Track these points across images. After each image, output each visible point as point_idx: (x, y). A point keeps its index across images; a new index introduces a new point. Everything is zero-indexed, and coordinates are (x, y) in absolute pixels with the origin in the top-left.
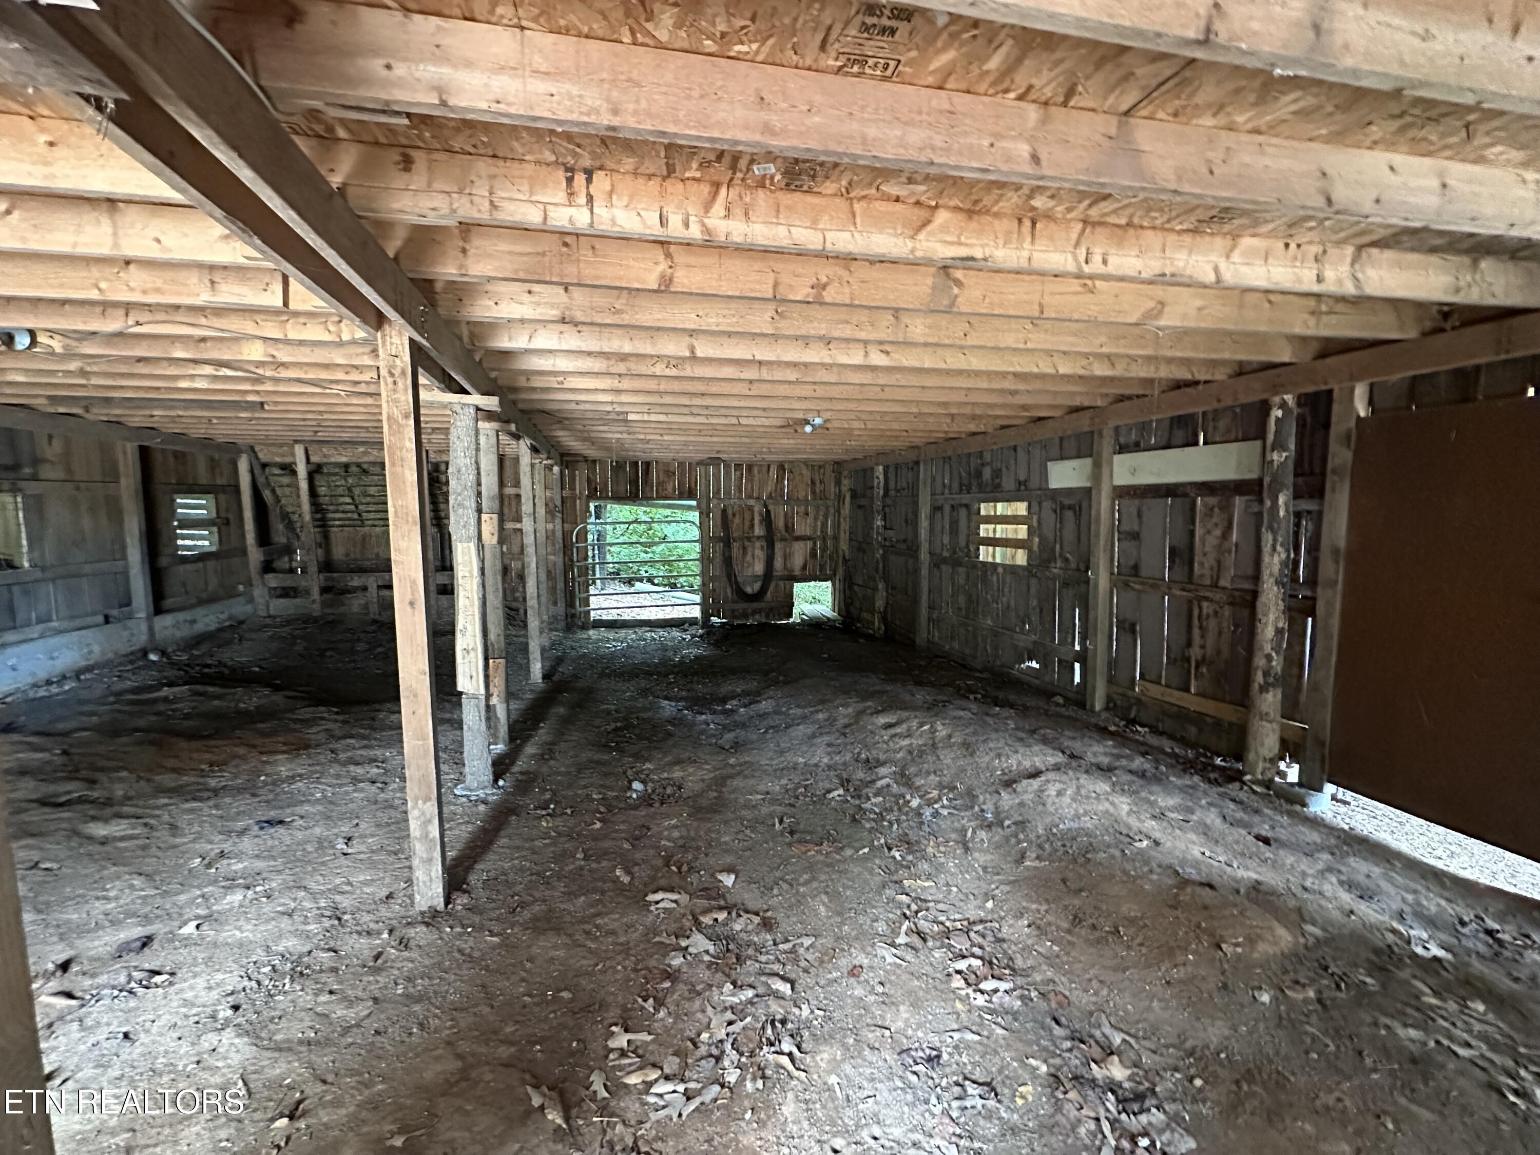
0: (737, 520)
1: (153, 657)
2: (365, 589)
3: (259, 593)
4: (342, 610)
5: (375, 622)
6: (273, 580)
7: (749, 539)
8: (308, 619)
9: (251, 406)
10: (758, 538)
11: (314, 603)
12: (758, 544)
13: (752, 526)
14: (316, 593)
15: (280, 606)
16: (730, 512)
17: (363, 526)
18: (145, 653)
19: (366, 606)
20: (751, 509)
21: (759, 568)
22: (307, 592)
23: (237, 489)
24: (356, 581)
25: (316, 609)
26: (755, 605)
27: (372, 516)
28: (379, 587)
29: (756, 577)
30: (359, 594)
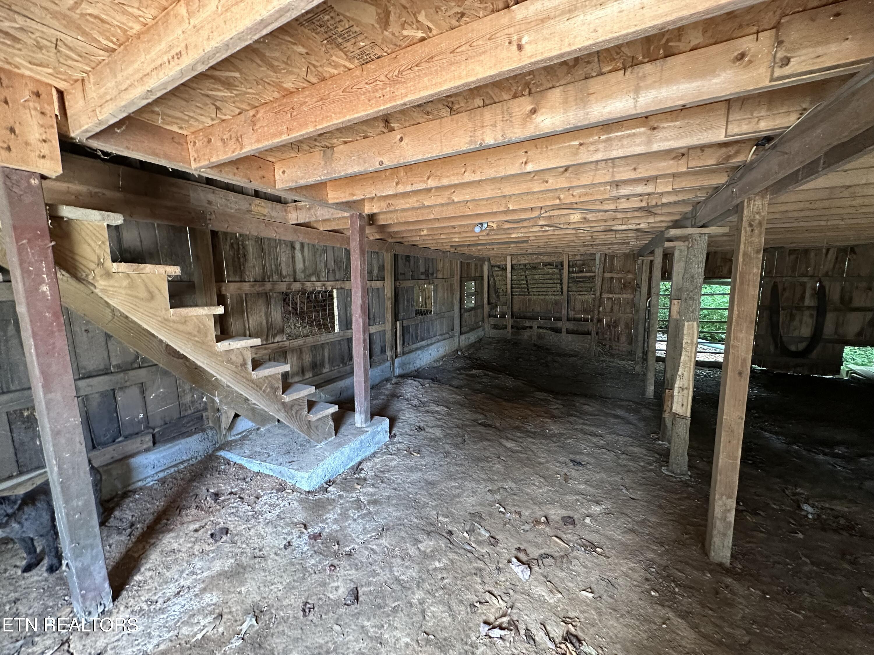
0: (787, 294)
1: (459, 353)
2: (531, 327)
3: (487, 326)
4: (519, 337)
5: (535, 345)
6: (492, 321)
7: (798, 308)
8: (505, 341)
9: (524, 242)
10: (809, 308)
11: (508, 333)
12: (807, 313)
13: (803, 298)
14: (509, 327)
15: (493, 333)
16: (780, 288)
17: (529, 295)
18: (457, 351)
19: (531, 337)
20: (803, 285)
21: (806, 331)
22: (506, 327)
23: (482, 278)
24: (527, 323)
25: (509, 336)
26: (799, 361)
27: (534, 290)
28: (538, 327)
29: (802, 339)
30: (528, 330)
